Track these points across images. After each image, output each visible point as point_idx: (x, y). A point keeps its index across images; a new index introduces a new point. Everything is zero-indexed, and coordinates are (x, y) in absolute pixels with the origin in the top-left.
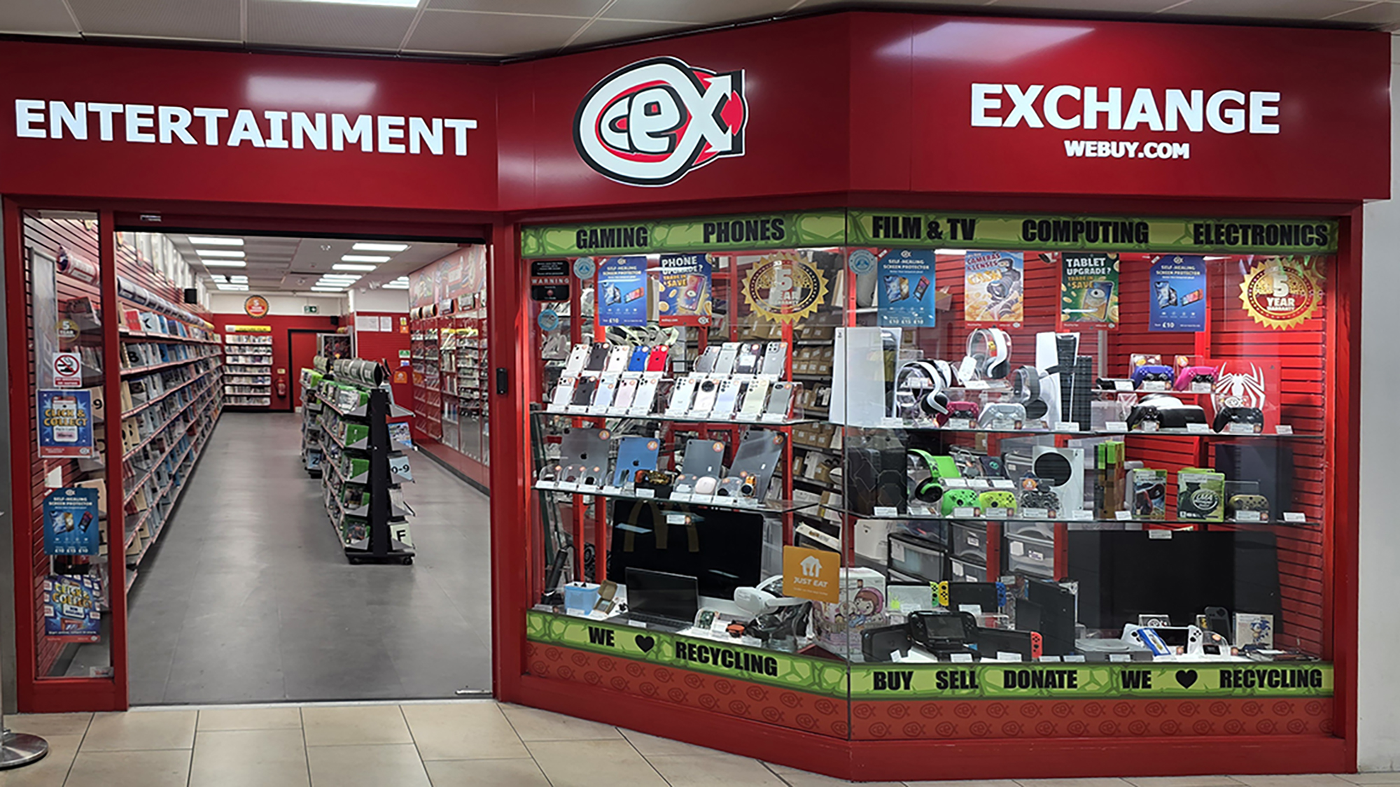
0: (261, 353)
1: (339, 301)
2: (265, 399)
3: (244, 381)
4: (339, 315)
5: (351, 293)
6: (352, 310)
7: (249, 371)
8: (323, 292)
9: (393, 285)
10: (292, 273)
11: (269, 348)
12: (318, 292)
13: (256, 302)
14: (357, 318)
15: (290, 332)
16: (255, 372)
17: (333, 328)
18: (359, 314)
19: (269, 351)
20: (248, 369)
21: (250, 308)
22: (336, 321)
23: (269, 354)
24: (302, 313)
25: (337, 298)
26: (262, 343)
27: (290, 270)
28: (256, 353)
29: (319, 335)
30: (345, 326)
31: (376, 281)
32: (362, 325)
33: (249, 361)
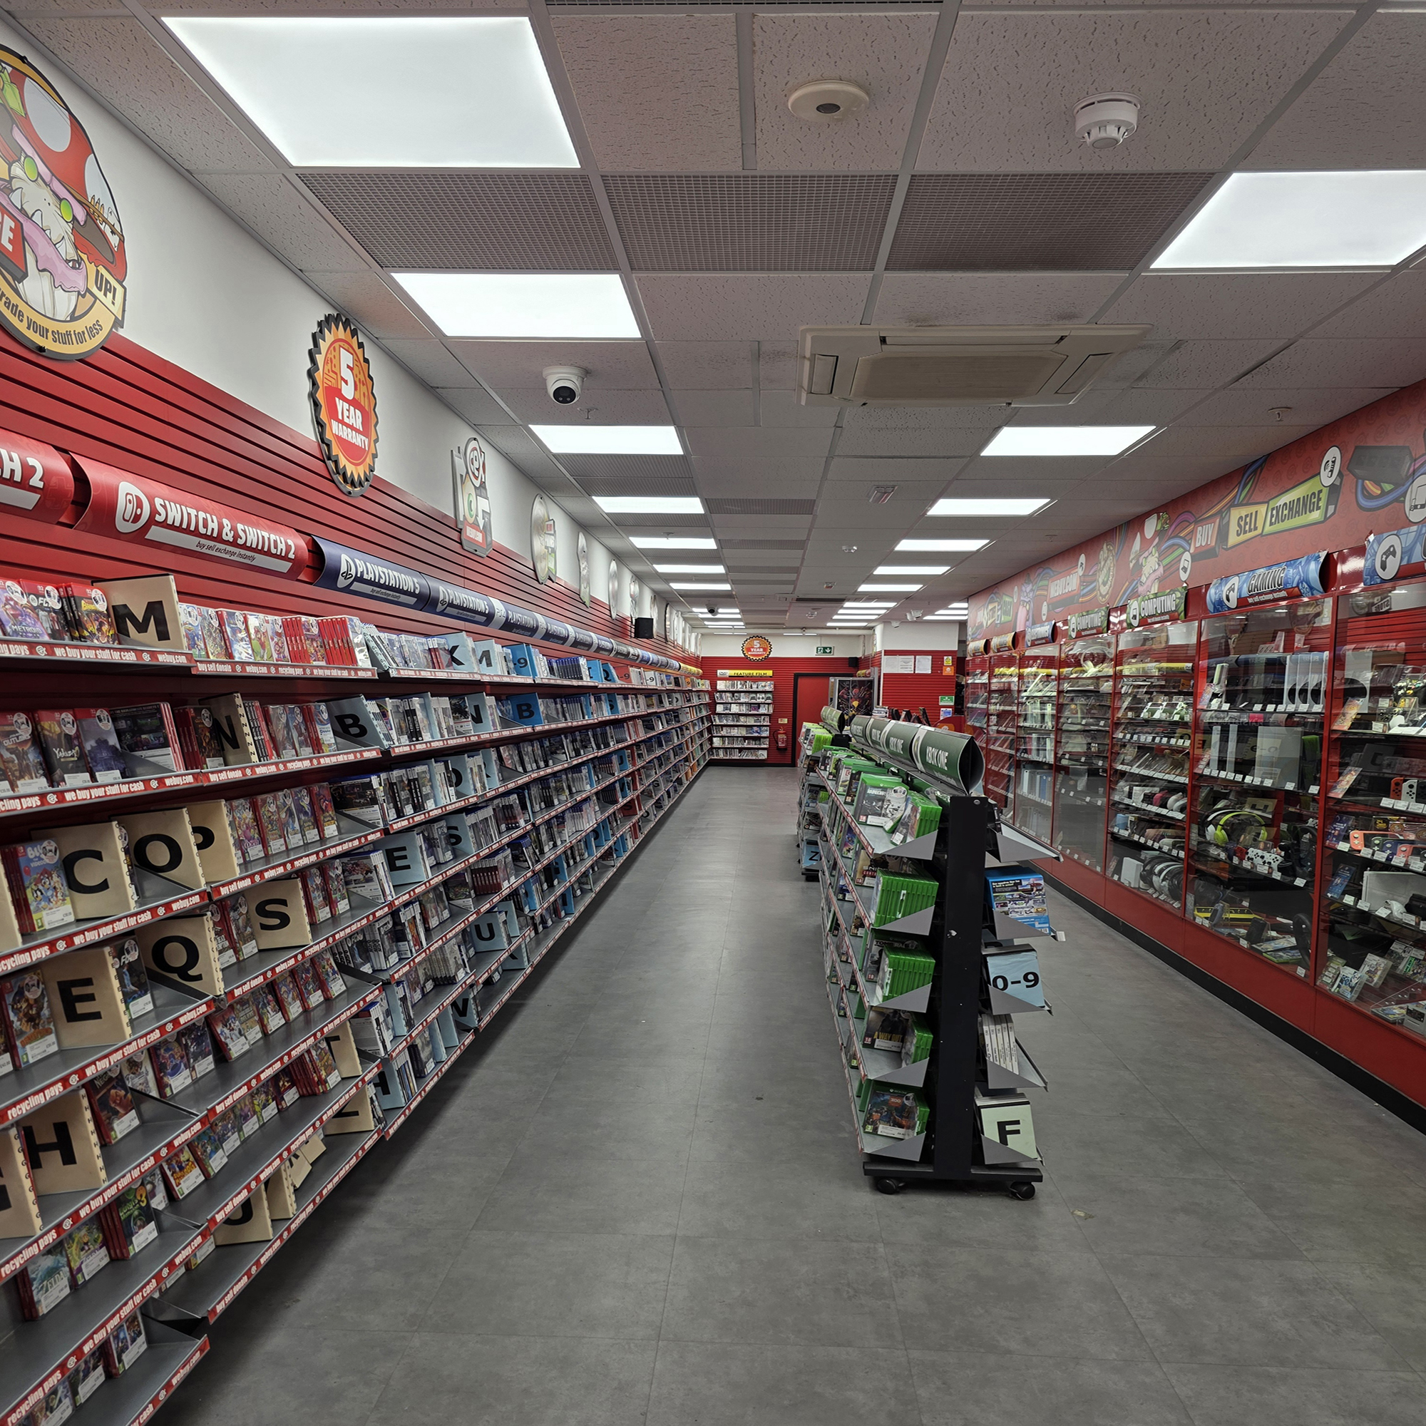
0: (758, 701)
1: (862, 638)
2: (760, 752)
3: (735, 732)
4: (859, 655)
5: (879, 629)
6: (879, 647)
7: (743, 720)
8: (840, 628)
9: (942, 614)
10: (799, 600)
11: (770, 695)
12: (834, 628)
13: (756, 643)
14: (884, 658)
15: (797, 676)
16: (751, 721)
17: (851, 671)
18: (888, 653)
19: (768, 698)
20: (742, 719)
21: (749, 650)
22: (855, 663)
23: (769, 701)
24: (813, 654)
25: (859, 636)
26: (760, 689)
27: (795, 596)
28: (753, 701)
29: (832, 679)
30: (868, 668)
31: (917, 609)
32: (891, 666)
33: (744, 710)
